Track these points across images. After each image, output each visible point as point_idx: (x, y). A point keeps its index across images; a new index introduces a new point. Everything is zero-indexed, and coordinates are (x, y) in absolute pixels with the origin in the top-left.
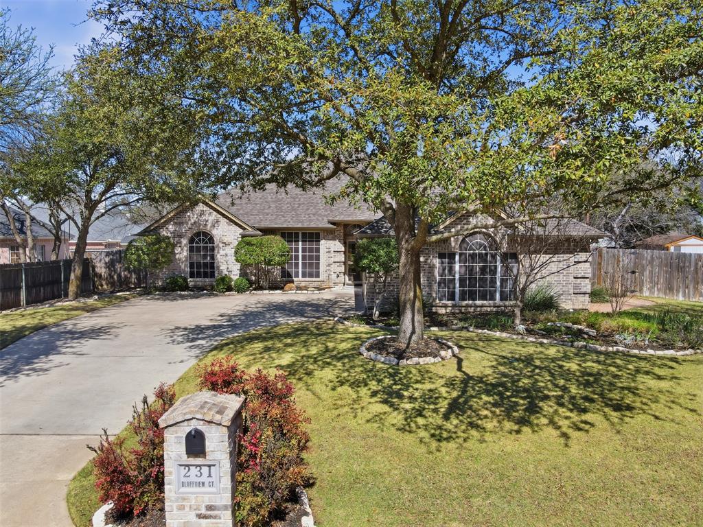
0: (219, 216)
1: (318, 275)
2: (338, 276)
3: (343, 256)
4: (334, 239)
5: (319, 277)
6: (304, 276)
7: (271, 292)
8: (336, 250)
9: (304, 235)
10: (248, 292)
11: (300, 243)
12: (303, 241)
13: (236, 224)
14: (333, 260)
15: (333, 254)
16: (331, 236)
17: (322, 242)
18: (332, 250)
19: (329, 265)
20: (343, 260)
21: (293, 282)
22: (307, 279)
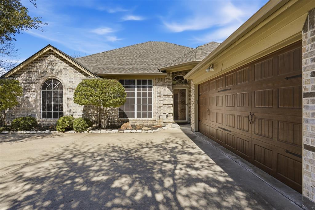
0: (67, 65)
1: (150, 116)
2: (167, 116)
3: (172, 99)
4: (163, 85)
5: (151, 117)
6: (139, 116)
7: (108, 131)
8: (166, 94)
9: (139, 82)
10: (86, 132)
11: (136, 89)
12: (138, 87)
13: (81, 72)
14: (163, 103)
15: (163, 98)
16: (161, 83)
17: (154, 88)
18: (162, 94)
19: (160, 107)
20: (172, 102)
21: (128, 121)
22: (141, 119)
